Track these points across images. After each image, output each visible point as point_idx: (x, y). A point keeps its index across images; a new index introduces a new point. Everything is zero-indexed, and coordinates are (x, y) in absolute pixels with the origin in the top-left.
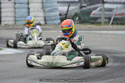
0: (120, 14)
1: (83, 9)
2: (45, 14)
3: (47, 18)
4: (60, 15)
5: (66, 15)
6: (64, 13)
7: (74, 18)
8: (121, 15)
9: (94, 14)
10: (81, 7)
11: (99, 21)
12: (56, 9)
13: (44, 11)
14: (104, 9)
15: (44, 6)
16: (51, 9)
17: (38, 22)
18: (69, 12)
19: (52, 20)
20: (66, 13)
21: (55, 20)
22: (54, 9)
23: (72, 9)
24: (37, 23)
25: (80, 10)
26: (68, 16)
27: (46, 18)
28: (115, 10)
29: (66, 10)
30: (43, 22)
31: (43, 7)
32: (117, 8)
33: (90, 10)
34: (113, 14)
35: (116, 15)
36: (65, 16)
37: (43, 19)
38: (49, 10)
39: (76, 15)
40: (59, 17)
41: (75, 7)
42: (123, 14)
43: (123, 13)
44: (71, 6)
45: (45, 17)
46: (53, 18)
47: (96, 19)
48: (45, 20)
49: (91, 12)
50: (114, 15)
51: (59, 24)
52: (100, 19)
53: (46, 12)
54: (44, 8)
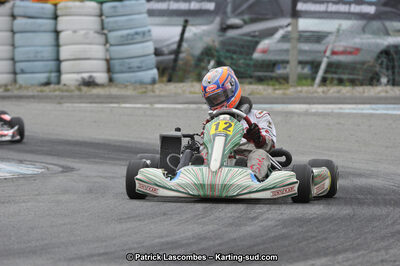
0: (348, 49)
1: (231, 33)
2: (107, 50)
3: (116, 64)
4: (157, 53)
5: (177, 52)
6: (168, 46)
7: (203, 64)
8: (350, 53)
9: (264, 52)
10: (224, 28)
11: (280, 71)
12: (144, 33)
13: (107, 42)
14: (295, 35)
15: (106, 26)
16: (128, 35)
17: (86, 76)
18: (185, 45)
19: (131, 70)
20: (175, 47)
21: (140, 69)
22: (137, 33)
23: (195, 34)
24: (83, 79)
25: (221, 39)
26: (182, 56)
27: (112, 62)
28: (331, 38)
29: (177, 38)
30: (101, 77)
31: (103, 28)
32: (338, 31)
33: (254, 36)
34: (325, 52)
35: (334, 53)
36: (172, 57)
37: (102, 65)
38: (122, 37)
39: (208, 53)
40: (153, 59)
41: (205, 28)
42: (357, 51)
43: (358, 46)
44: (193, 25)
45: (108, 61)
46: (135, 63)
47: (272, 65)
48: (109, 70)
49: (257, 43)
50: (328, 53)
51: (154, 82)
52: (285, 68)
53: (111, 45)
54: (105, 31)
